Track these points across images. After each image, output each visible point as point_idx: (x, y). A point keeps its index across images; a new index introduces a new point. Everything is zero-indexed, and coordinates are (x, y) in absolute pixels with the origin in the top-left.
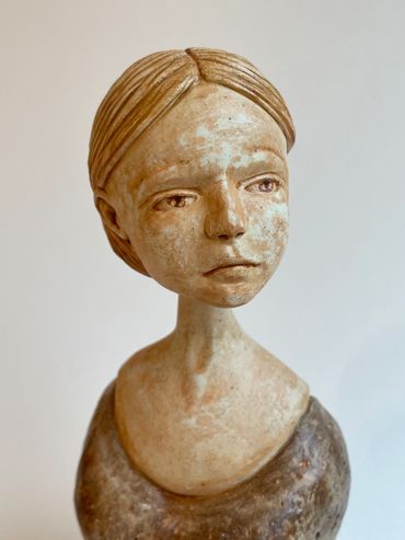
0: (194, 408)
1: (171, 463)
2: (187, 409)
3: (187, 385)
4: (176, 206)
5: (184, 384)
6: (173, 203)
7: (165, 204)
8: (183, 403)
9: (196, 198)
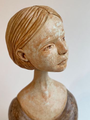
0: (47, 100)
1: (46, 116)
2: (46, 101)
3: (44, 95)
4: (50, 48)
5: (42, 95)
6: (49, 48)
7: (47, 49)
8: (44, 100)
9: (53, 45)
